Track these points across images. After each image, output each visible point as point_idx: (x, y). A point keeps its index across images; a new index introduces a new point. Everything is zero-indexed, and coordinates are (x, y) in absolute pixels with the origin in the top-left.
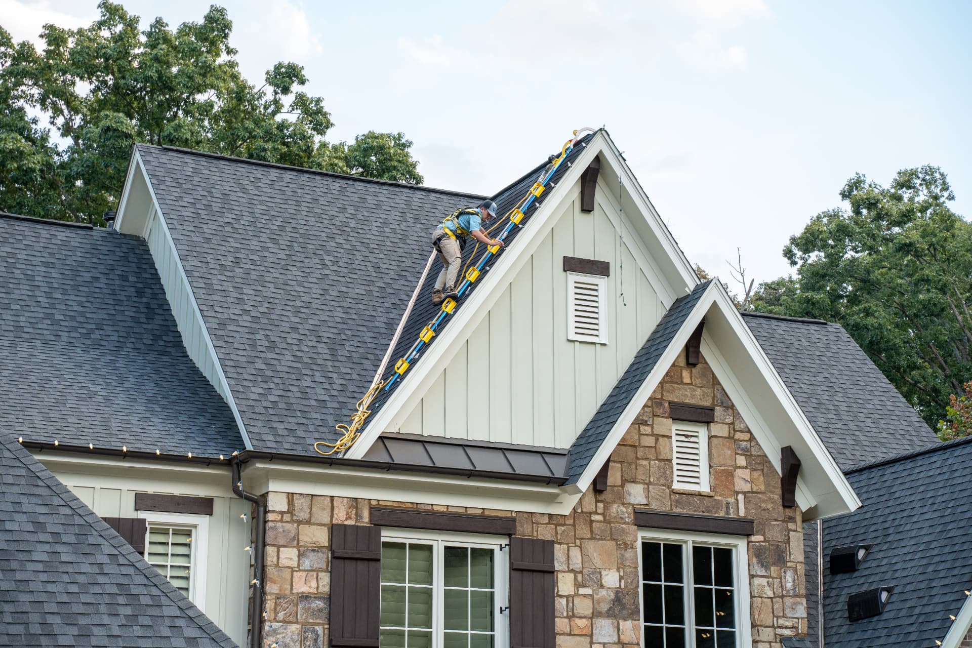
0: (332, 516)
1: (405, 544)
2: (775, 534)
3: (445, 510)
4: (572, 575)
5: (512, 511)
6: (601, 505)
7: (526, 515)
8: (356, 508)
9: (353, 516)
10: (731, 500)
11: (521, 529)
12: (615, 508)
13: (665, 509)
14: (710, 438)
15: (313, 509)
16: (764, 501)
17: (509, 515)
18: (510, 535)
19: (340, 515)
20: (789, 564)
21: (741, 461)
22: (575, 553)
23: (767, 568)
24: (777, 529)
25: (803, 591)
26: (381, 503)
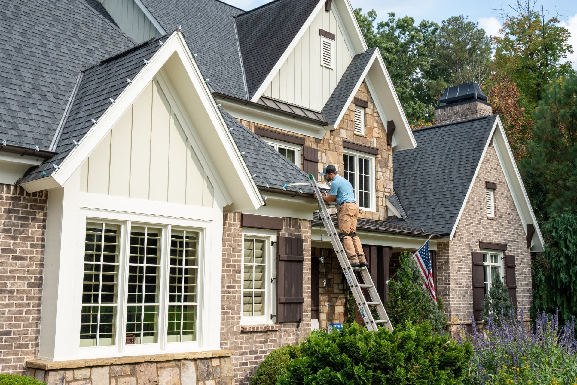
2: (385, 155)
3: (281, 131)
4: (323, 164)
5: (303, 135)
6: (332, 137)
7: (308, 138)
8: (250, 126)
10: (372, 140)
11: (307, 144)
12: (337, 139)
13: (352, 141)
14: (365, 114)
16: (382, 142)
18: (301, 145)
20: (388, 168)
21: (375, 125)
22: (324, 155)
23: (382, 169)
24: (385, 153)
25: (392, 179)
26: (259, 125)
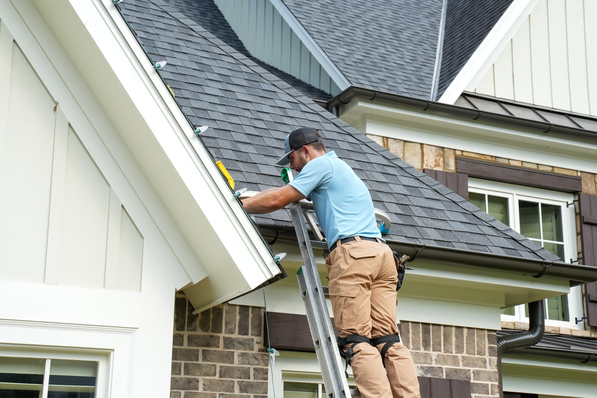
0: (422, 162)
1: (484, 195)
3: (520, 165)
5: (577, 171)
7: (589, 176)
8: (443, 156)
9: (441, 163)
11: (587, 188)
15: (405, 154)
17: (575, 174)
18: (575, 193)
19: (430, 161)
26: (465, 154)
